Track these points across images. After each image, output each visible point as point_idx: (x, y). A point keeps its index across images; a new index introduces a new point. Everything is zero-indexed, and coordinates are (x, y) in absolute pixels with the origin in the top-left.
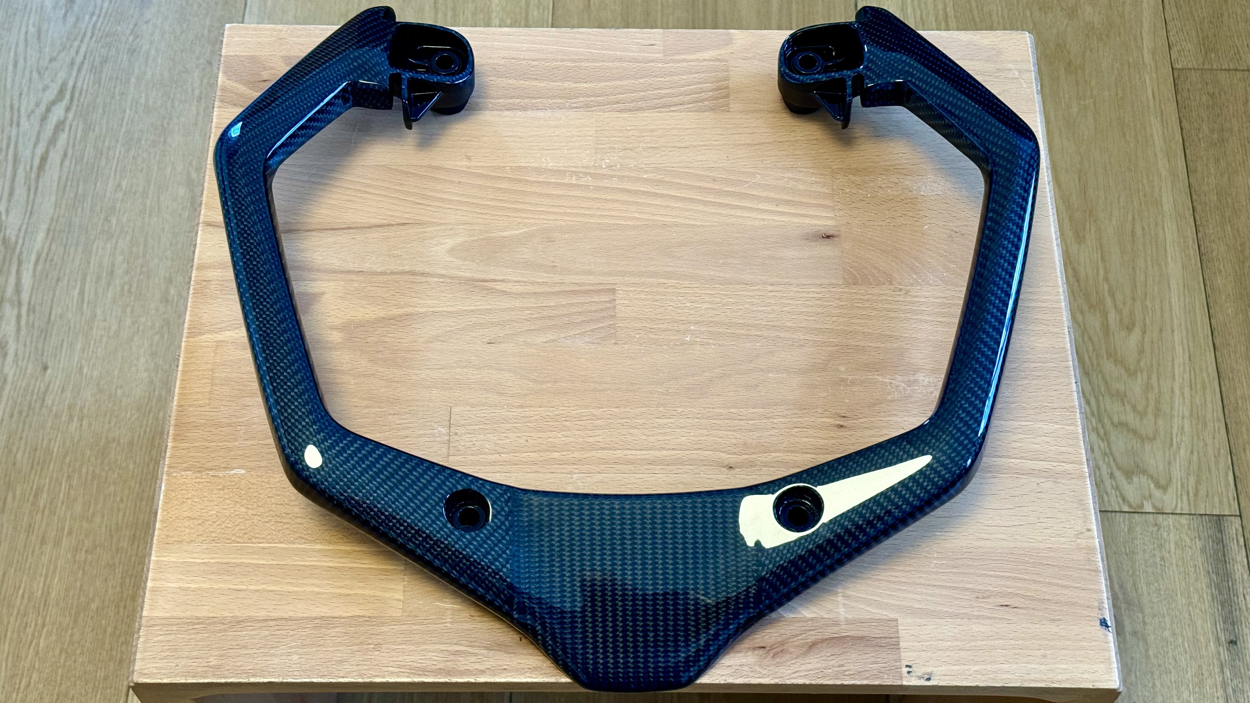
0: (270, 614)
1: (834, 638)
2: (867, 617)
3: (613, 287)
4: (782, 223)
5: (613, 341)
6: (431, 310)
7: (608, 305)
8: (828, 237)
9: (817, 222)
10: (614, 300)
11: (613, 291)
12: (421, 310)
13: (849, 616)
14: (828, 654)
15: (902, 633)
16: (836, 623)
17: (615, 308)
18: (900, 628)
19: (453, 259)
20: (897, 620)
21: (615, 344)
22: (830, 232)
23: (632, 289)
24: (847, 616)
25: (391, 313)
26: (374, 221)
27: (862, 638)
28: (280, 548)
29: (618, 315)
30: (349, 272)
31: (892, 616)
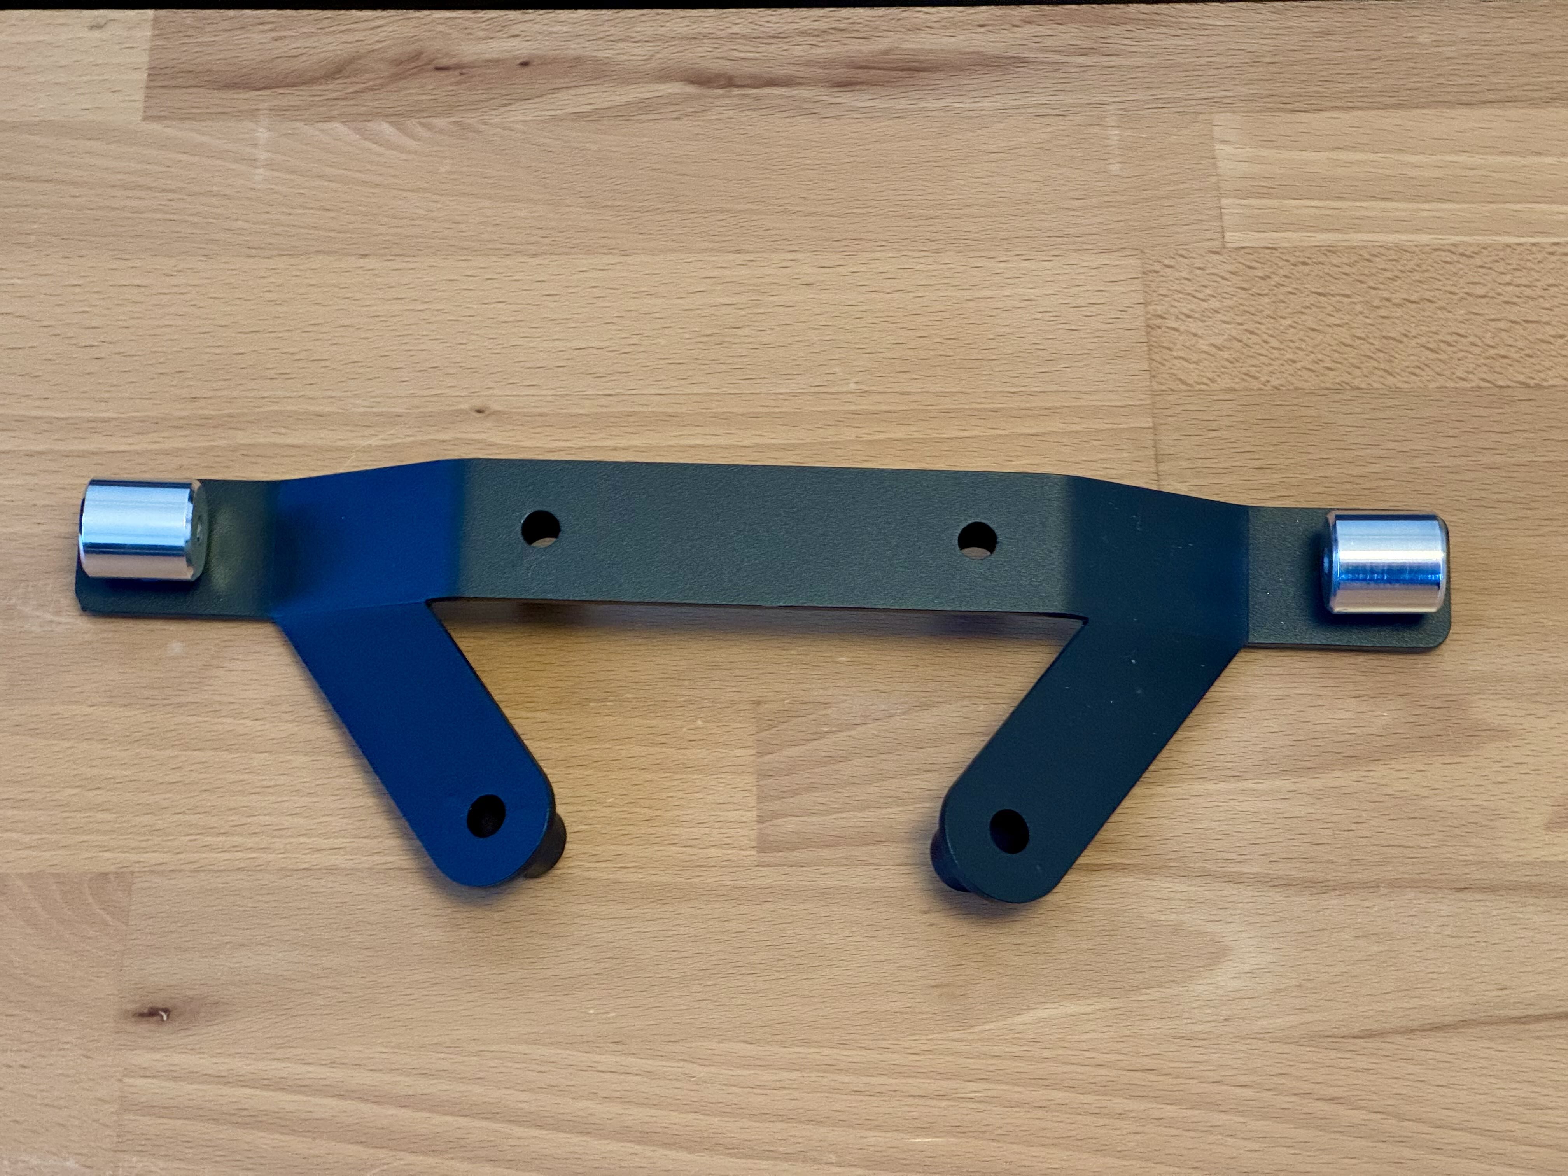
0: (1500, 112)
1: (287, 86)
2: (209, 123)
3: (767, 858)
4: (279, 1053)
5: (764, 708)
6: (1249, 785)
7: (776, 806)
8: (152, 1013)
9: (177, 1059)
10: (761, 820)
11: (764, 846)
12: (1278, 783)
13: (249, 125)
14: (304, 58)
15: (140, 96)
16: (279, 112)
17: (761, 799)
18: (140, 105)
19: (1210, 928)
20: (145, 119)
21: (758, 703)
22: (145, 1027)
23: (713, 852)
24: (252, 125)
25: (1355, 775)
26: (1457, 1043)
27: (227, 86)
28: (1509, 234)
29: (751, 779)
30: (1491, 889)
31: (155, 127)
